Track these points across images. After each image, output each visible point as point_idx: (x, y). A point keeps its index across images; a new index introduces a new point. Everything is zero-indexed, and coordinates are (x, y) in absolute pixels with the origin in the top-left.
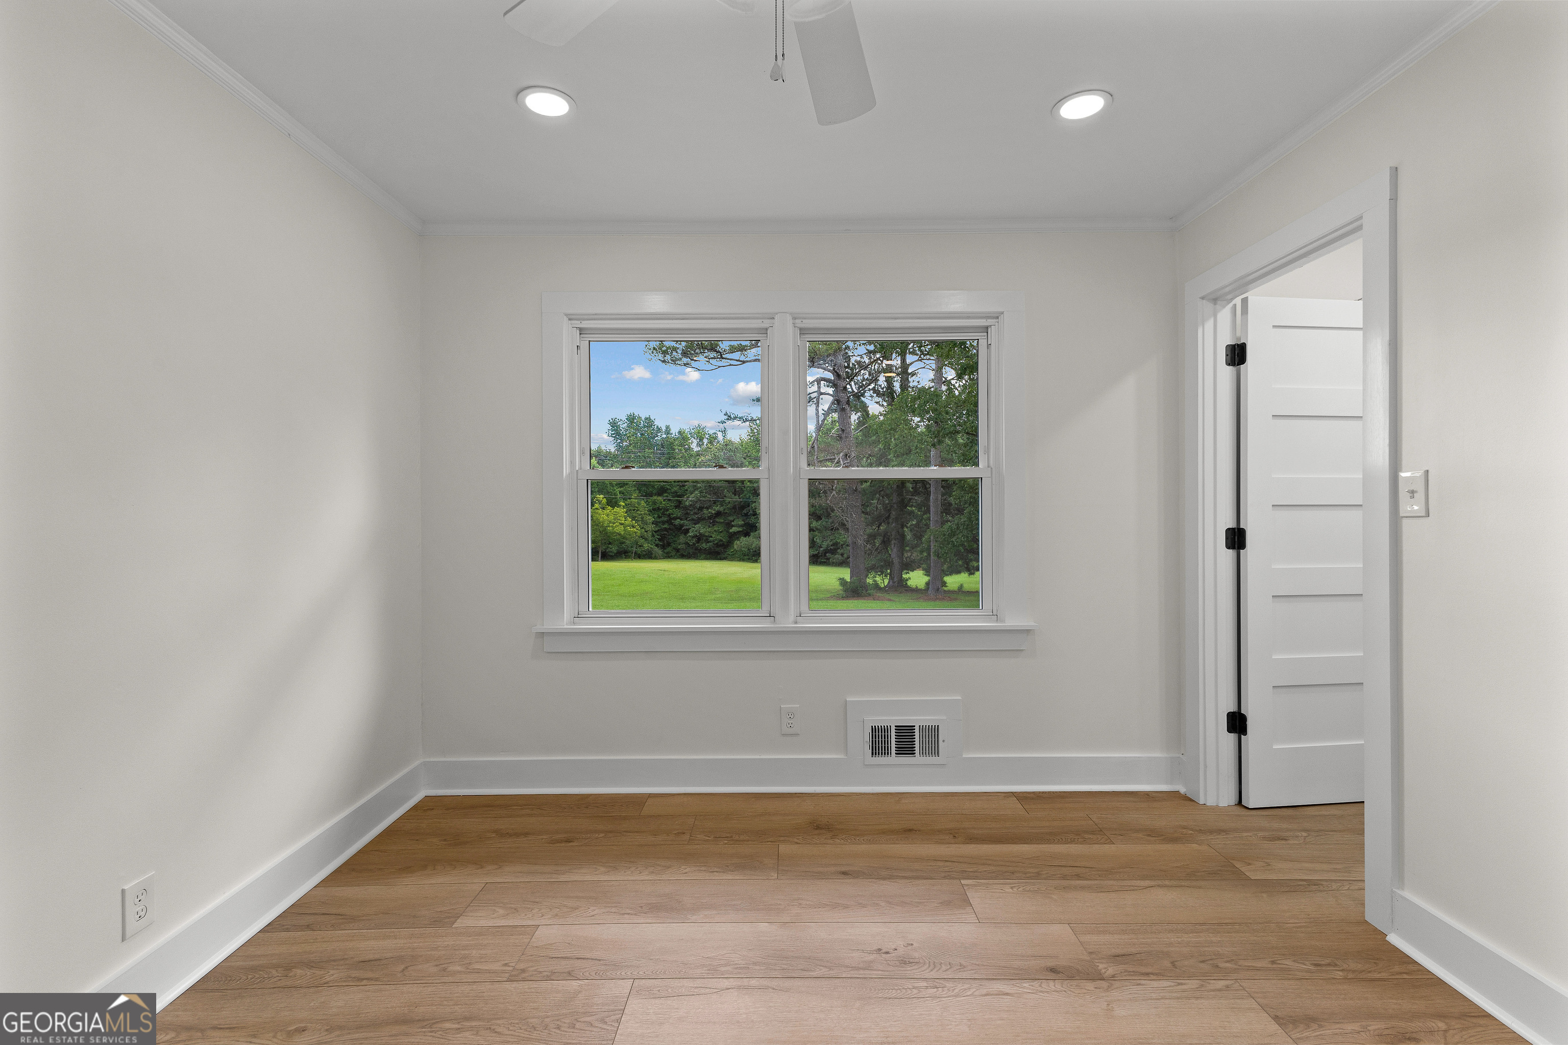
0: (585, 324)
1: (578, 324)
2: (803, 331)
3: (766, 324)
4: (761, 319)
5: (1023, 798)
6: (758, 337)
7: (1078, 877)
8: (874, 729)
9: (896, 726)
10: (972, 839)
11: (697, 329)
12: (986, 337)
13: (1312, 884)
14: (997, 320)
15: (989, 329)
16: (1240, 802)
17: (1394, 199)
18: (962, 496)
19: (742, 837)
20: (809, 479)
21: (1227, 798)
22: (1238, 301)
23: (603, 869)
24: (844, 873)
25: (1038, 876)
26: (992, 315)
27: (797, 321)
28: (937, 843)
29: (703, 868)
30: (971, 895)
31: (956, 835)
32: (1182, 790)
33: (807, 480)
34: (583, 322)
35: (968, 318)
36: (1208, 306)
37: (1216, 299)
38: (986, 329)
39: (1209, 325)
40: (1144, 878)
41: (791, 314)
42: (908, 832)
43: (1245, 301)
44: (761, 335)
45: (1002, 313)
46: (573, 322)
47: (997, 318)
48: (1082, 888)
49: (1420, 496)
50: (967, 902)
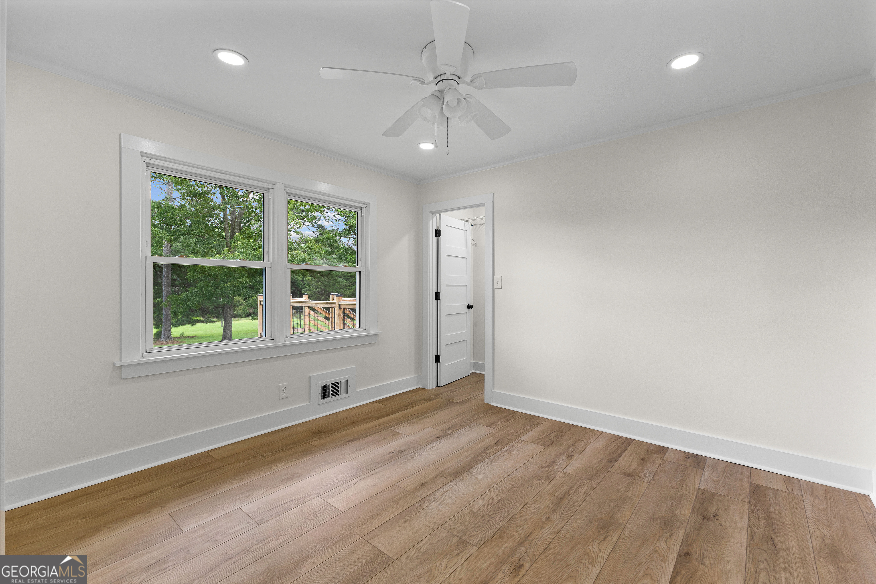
0: (153, 161)
1: (148, 160)
2: (288, 194)
3: (270, 186)
4: (268, 183)
5: (379, 402)
6: (264, 192)
7: (419, 416)
8: (323, 387)
9: (331, 384)
10: (378, 418)
11: (231, 181)
12: (361, 212)
13: (469, 399)
14: (366, 206)
15: (363, 209)
16: (437, 386)
17: (493, 202)
18: (195, 276)
19: (289, 447)
20: (291, 269)
21: (435, 386)
22: (438, 215)
23: (236, 481)
24: (349, 441)
25: (408, 420)
26: (365, 203)
27: (286, 188)
28: (368, 423)
29: (288, 462)
30: (398, 430)
31: (371, 418)
32: (421, 387)
33: (290, 269)
34: (152, 160)
35: (357, 202)
36: (431, 215)
37: (433, 213)
38: (361, 208)
39: (431, 221)
40: (435, 411)
41: (284, 184)
42: (354, 423)
43: (440, 216)
44: (265, 191)
45: (369, 203)
46: (144, 158)
47: (367, 205)
48: (423, 418)
49: (499, 283)
50: (398, 433)
